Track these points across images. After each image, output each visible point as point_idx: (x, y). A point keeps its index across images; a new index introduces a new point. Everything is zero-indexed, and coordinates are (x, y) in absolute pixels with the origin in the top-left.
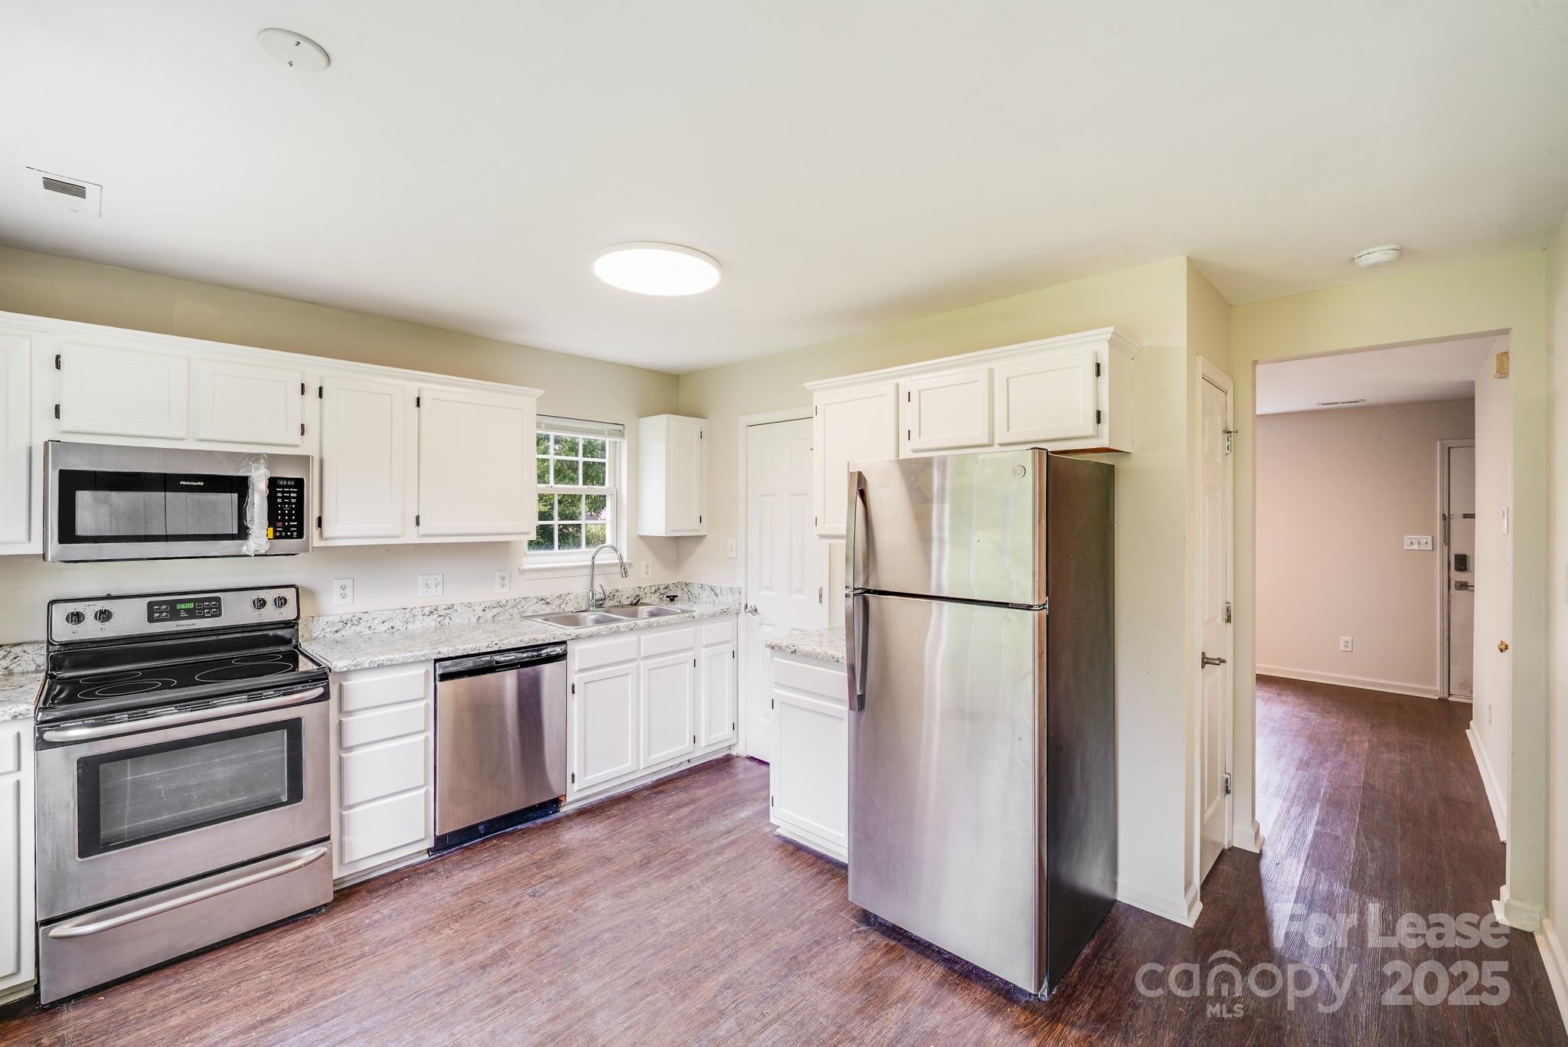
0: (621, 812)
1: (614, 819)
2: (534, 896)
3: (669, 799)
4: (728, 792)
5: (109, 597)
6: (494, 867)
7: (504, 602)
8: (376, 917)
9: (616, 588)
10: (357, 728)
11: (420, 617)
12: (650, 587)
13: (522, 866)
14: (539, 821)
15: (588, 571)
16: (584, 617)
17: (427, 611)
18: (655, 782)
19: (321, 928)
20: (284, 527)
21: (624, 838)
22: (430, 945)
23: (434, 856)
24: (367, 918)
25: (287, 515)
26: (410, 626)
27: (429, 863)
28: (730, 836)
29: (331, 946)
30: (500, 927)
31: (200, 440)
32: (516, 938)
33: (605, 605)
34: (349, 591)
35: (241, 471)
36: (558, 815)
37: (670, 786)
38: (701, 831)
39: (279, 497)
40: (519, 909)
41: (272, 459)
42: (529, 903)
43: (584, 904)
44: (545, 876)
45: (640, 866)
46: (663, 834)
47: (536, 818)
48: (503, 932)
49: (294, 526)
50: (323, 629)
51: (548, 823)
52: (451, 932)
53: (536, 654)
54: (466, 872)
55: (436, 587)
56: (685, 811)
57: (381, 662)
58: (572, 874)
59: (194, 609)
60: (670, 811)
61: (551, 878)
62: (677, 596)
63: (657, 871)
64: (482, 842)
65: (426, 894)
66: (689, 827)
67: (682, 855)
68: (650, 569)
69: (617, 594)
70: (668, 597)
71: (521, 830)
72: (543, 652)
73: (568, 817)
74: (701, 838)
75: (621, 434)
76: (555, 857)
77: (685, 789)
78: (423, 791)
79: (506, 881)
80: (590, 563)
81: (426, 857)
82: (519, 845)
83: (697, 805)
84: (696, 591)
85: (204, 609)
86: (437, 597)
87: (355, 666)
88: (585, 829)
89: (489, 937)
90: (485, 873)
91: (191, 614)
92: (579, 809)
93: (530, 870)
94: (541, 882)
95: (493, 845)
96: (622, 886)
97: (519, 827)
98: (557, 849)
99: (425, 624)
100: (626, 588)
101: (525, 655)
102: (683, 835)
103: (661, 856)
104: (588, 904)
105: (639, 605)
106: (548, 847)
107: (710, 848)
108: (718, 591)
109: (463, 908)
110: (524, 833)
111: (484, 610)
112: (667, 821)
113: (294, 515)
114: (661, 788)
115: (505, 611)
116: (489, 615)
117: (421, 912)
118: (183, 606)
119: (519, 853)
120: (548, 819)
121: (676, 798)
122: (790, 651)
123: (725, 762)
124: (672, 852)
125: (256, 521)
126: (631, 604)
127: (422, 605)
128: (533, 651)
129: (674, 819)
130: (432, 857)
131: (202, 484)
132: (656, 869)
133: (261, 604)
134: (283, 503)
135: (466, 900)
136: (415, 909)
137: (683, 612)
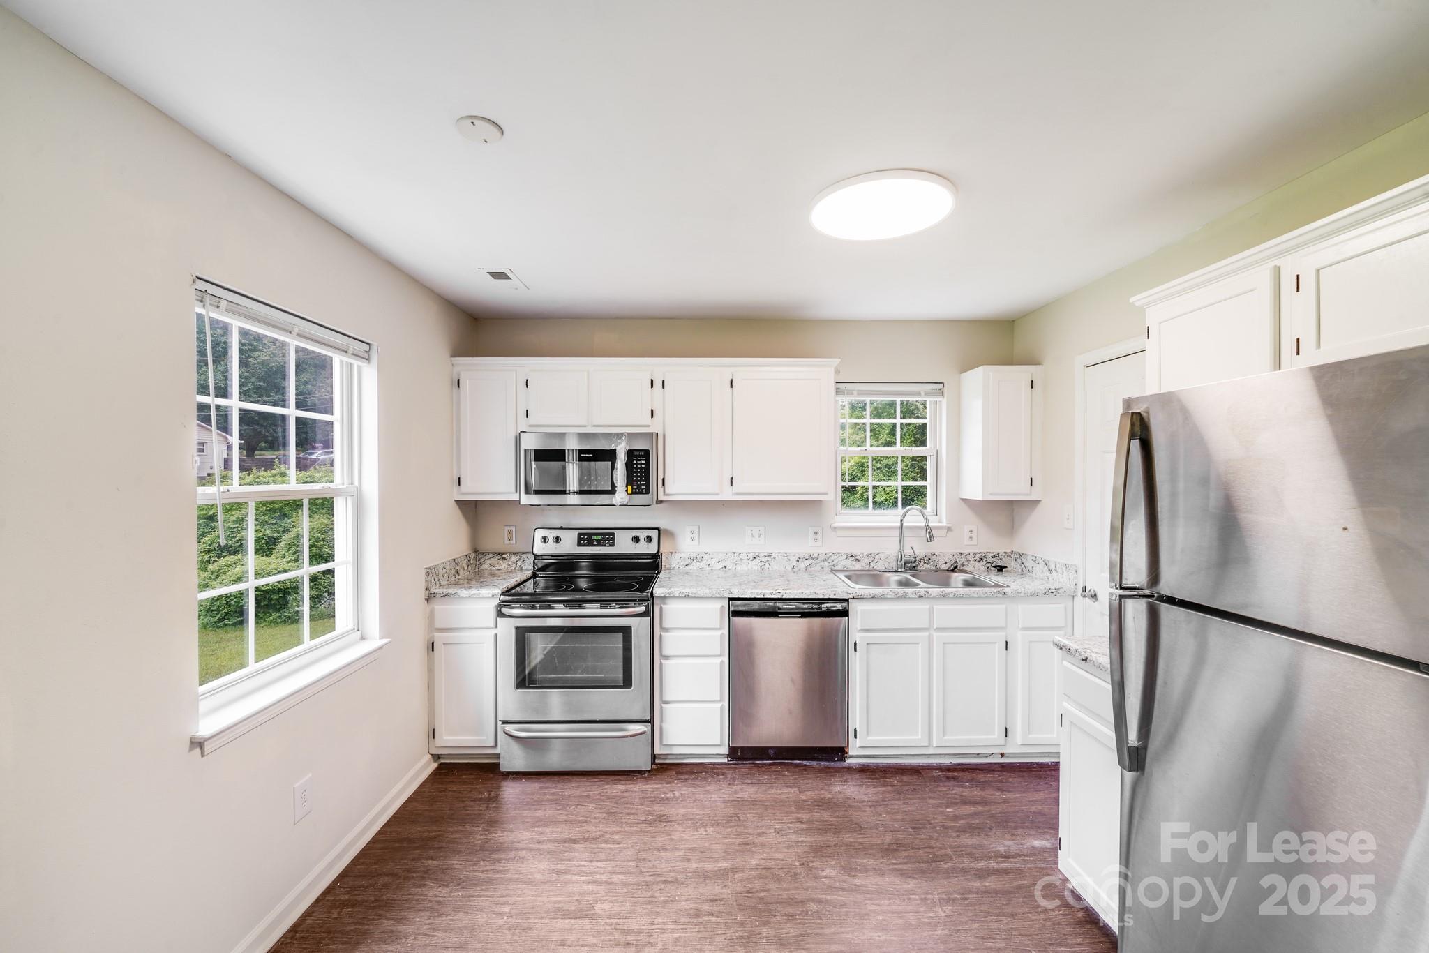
0: (901, 784)
1: (889, 788)
2: (778, 833)
3: (958, 790)
4: (1033, 808)
5: (561, 528)
6: (766, 791)
7: (815, 555)
8: (670, 795)
9: (932, 551)
10: (671, 642)
11: (745, 561)
12: (975, 554)
13: (787, 800)
14: (824, 764)
15: (898, 533)
16: (888, 578)
17: (751, 556)
18: (954, 765)
19: (637, 787)
20: (637, 485)
21: (887, 813)
22: (686, 837)
23: (731, 762)
24: (665, 793)
25: (639, 476)
26: (739, 568)
27: (725, 766)
28: (1004, 862)
29: (634, 804)
30: (737, 847)
31: (594, 426)
32: (741, 865)
33: (918, 568)
34: (696, 535)
35: (613, 445)
36: (842, 764)
37: (968, 775)
38: (974, 841)
39: (635, 464)
40: (761, 839)
41: (631, 436)
42: (770, 837)
43: (812, 862)
44: (798, 819)
45: (887, 850)
46: (928, 826)
47: (822, 760)
48: (737, 854)
49: (643, 485)
50: (678, 563)
51: (829, 768)
52: (705, 833)
53: (816, 606)
54: (744, 786)
55: (759, 537)
56: (970, 809)
57: (687, 594)
58: (821, 827)
59: (601, 540)
60: (952, 803)
61: (801, 822)
62: (1006, 567)
63: (900, 864)
64: (771, 764)
65: (708, 792)
66: (963, 830)
67: (937, 859)
68: (974, 535)
69: (933, 558)
70: (995, 567)
71: (805, 765)
72: (823, 606)
73: (850, 770)
74: (969, 850)
75: (941, 392)
76: (816, 804)
77: (983, 785)
78: (719, 705)
79: (766, 808)
80: (899, 524)
81: (725, 760)
82: (795, 779)
83: (987, 808)
84: (1029, 563)
85: (605, 541)
86: (759, 545)
87: (670, 594)
88: (858, 787)
89: (725, 852)
90: (756, 793)
91: (600, 543)
92: (863, 765)
93: (790, 806)
94: (791, 823)
95: (777, 771)
96: (856, 862)
97: (805, 762)
98: (822, 796)
99: (749, 567)
100: (945, 550)
101: (805, 606)
102: (951, 836)
103: (913, 849)
104: (816, 864)
105: (956, 572)
106: (816, 792)
107: (973, 865)
108: (1052, 567)
109: (723, 817)
110: (805, 770)
111: (798, 561)
112: (942, 813)
113: (643, 476)
114: (956, 774)
115: (817, 563)
116: (802, 565)
117: (696, 806)
118: (596, 537)
119: (791, 787)
120: (832, 764)
121: (966, 792)
122: (1081, 658)
123: (1051, 770)
124: (926, 850)
125: (618, 481)
126: (948, 570)
127: (747, 551)
128: (812, 603)
129: (951, 814)
130: (730, 763)
131: (591, 455)
132: (900, 860)
133: (637, 539)
134: (637, 468)
135: (730, 811)
136: (694, 801)
137: (996, 585)
